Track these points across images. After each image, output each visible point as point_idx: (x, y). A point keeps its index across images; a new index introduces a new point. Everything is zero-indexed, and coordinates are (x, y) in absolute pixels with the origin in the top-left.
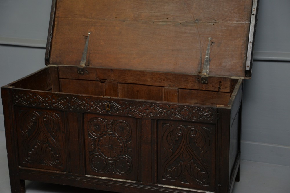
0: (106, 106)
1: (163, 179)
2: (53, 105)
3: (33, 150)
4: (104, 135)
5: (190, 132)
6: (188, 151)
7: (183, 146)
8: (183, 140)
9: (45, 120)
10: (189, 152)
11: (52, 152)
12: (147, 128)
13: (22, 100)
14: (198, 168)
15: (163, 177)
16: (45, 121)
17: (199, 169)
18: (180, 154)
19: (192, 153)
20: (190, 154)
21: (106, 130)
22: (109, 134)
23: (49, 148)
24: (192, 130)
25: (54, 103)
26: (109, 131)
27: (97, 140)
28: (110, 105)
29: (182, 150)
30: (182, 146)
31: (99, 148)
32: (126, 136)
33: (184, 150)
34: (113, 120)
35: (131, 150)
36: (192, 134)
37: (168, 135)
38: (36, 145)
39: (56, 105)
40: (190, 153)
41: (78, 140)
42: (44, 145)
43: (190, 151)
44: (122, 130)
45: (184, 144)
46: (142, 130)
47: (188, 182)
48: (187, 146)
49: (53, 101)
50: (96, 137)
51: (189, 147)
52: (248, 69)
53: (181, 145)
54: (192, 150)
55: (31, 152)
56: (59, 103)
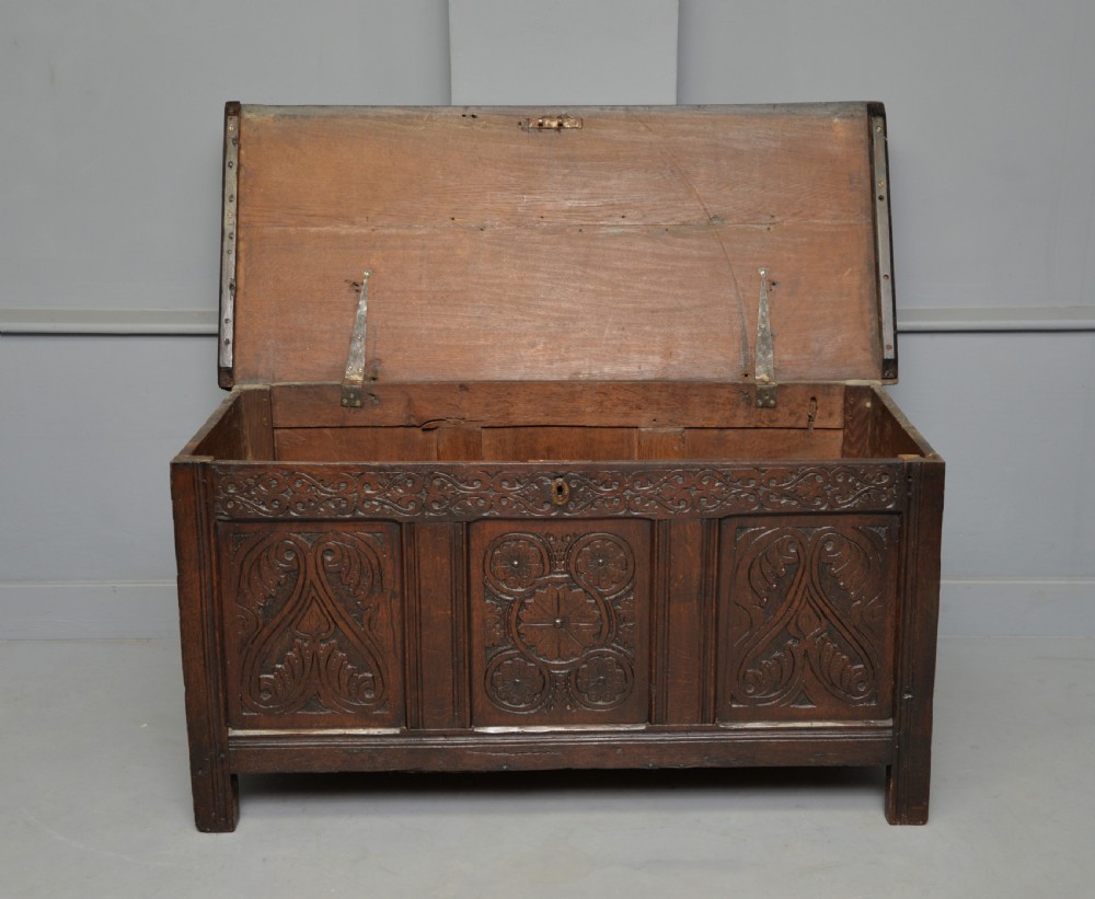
0: (554, 489)
1: (734, 706)
2: (366, 506)
3: (279, 666)
4: (539, 588)
5: (823, 548)
6: (813, 604)
7: (800, 593)
8: (799, 574)
9: (329, 558)
10: (817, 609)
11: (349, 667)
12: (689, 548)
13: (252, 498)
14: (843, 653)
15: (733, 699)
16: (331, 563)
17: (844, 657)
18: (787, 620)
19: (827, 611)
20: (821, 615)
21: (547, 569)
22: (558, 582)
23: (340, 654)
24: (828, 539)
25: (369, 498)
26: (557, 573)
27: (516, 606)
28: (570, 487)
29: (796, 603)
30: (796, 592)
31: (519, 633)
32: (613, 582)
33: (803, 604)
34: (574, 534)
35: (630, 628)
36: (829, 553)
37: (752, 563)
38: (291, 650)
39: (376, 503)
40: (822, 612)
41: (450, 612)
42: (323, 645)
43: (820, 603)
44: (603, 564)
45: (803, 584)
46: (672, 558)
47: (812, 703)
48: (812, 590)
49: (368, 492)
50: (511, 596)
51: (816, 590)
52: (889, 355)
53: (793, 589)
54: (826, 601)
55: (272, 677)
56: (387, 497)
